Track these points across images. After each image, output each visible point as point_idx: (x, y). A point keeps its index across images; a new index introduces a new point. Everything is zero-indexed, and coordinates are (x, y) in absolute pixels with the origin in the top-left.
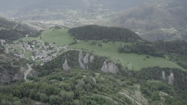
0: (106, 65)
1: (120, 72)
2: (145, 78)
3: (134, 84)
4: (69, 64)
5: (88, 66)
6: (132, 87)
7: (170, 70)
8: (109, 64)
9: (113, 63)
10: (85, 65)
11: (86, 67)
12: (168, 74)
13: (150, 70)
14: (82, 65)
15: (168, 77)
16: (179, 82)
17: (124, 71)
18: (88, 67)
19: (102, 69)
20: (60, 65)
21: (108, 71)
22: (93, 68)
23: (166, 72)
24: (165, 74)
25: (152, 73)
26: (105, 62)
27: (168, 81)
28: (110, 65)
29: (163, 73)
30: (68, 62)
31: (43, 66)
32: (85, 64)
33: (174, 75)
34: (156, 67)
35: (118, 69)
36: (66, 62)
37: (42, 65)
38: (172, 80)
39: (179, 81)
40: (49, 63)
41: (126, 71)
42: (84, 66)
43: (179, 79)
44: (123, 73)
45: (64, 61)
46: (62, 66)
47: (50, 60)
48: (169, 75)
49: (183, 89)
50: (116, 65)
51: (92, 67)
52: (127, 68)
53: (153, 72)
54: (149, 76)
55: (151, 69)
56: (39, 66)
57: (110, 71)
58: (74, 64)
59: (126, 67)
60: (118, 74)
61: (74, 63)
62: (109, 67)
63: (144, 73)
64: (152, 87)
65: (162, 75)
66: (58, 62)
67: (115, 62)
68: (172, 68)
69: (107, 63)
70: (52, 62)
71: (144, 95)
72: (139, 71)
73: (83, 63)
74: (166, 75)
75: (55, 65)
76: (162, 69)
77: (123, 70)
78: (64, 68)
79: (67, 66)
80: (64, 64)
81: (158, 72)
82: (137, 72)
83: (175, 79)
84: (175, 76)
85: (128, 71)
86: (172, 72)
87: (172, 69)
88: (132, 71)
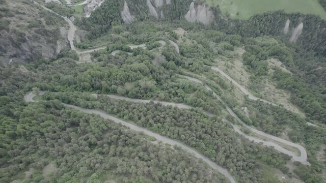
0: (194, 9)
1: (217, 23)
2: (255, 32)
3: (235, 48)
4: (132, 10)
5: (164, 11)
6: (232, 53)
7: (300, 18)
8: (199, 6)
9: (207, 6)
10: (159, 10)
11: (160, 13)
12: (294, 24)
13: (266, 17)
14: (153, 11)
15: (293, 30)
16: (307, 38)
17: (223, 20)
18: (163, 13)
19: (187, 16)
20: (116, 14)
21: (196, 20)
22: (171, 15)
23: (293, 22)
24: (290, 24)
25: (268, 24)
26: (192, 4)
27: (290, 37)
28: (201, 9)
29: (288, 23)
30: (129, 7)
31: (90, 18)
32: (159, 8)
33: (304, 25)
34: (277, 13)
35: (213, 16)
36: (126, 7)
37: (88, 16)
38: (297, 35)
39: (308, 36)
40: (99, 12)
41: (227, 20)
42: (156, 12)
43: (310, 33)
44: (221, 24)
45: (123, 6)
46: (120, 14)
47: (100, 5)
48: (295, 27)
49: (308, 50)
50: (212, 9)
51: (169, 14)
52: (228, 16)
53: (271, 22)
54: (261, 29)
55: (269, 16)
56: (84, 19)
57: (200, 20)
58: (139, 9)
59: (227, 12)
60: (213, 24)
61: (139, 7)
62: (199, 12)
63: (254, 24)
64: (261, 53)
65: (284, 26)
66: (114, 9)
67: (210, 5)
68: (305, 13)
69: (196, 5)
70: (103, 9)
71: (246, 67)
72: (248, 21)
73: (154, 6)
74: (290, 27)
75: (108, 14)
76: (288, 15)
77: (222, 18)
78: (124, 19)
79: (129, 14)
80: (123, 10)
81: (279, 21)
82: (243, 22)
83: (302, 34)
84: (304, 29)
85: (229, 20)
86: (303, 22)
87: (304, 16)
88: (236, 21)
